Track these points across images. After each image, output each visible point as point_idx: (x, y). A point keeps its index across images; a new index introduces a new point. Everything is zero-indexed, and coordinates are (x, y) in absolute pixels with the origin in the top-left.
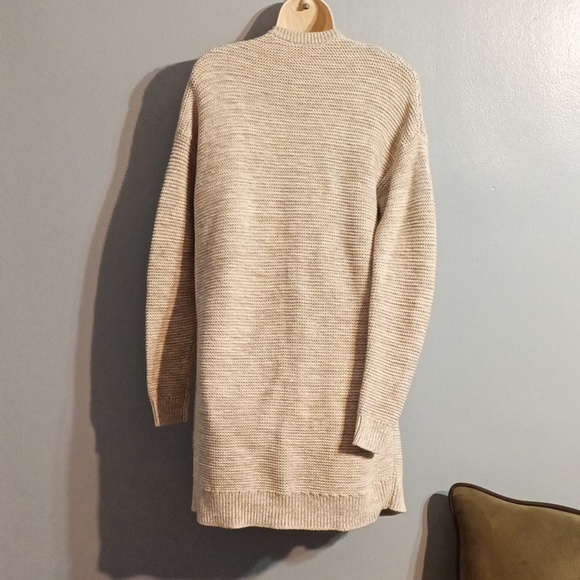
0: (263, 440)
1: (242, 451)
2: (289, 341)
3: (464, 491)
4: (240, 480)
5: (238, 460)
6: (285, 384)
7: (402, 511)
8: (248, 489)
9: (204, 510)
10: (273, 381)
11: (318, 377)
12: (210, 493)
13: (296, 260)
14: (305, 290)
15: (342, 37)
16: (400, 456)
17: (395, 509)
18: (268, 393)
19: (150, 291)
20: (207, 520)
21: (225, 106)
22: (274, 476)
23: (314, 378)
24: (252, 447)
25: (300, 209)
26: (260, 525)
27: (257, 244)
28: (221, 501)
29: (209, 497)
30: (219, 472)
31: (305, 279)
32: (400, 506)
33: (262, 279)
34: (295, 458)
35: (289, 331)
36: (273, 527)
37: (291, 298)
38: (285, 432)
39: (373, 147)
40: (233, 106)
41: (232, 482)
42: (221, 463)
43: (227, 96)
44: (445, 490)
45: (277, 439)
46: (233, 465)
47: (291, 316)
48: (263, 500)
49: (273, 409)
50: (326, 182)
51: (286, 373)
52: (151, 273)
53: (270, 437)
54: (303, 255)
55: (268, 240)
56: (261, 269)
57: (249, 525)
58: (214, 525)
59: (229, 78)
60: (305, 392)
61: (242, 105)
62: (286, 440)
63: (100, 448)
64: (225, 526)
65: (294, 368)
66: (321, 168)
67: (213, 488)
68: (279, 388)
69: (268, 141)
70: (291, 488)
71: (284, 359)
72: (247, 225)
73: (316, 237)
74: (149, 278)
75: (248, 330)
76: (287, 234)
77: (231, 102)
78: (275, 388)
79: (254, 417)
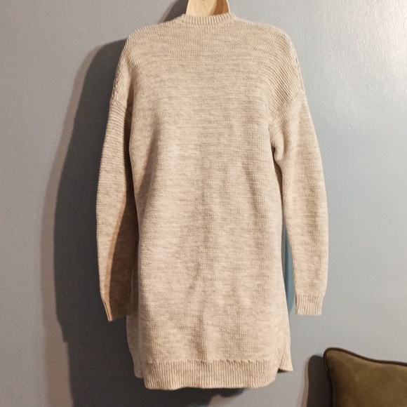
0: (189, 322)
1: (175, 331)
2: (206, 247)
3: (334, 354)
4: (174, 353)
5: (172, 338)
6: (204, 280)
7: (289, 370)
8: (180, 360)
9: (149, 378)
10: (195, 278)
11: (229, 273)
12: (152, 364)
13: (210, 187)
14: (217, 209)
15: (236, 18)
16: (288, 329)
17: (284, 369)
18: (192, 287)
19: (99, 221)
20: (151, 385)
21: (153, 80)
22: (199, 348)
23: (226, 274)
24: (182, 328)
25: (212, 149)
26: (191, 386)
27: (180, 177)
28: (161, 370)
29: (151, 367)
30: (158, 347)
32: (288, 367)
33: (184, 203)
35: (206, 239)
36: (200, 386)
37: (207, 215)
38: (206, 316)
39: (264, 97)
40: (159, 79)
41: (167, 355)
42: (160, 341)
43: (153, 73)
44: (321, 352)
45: (201, 321)
46: (168, 342)
47: (207, 229)
48: (192, 367)
49: (197, 298)
50: (231, 127)
51: (205, 272)
52: (99, 207)
53: (195, 320)
54: (215, 183)
55: (188, 174)
56: (183, 196)
57: (183, 386)
58: (157, 388)
59: (154, 59)
60: (219, 285)
61: (165, 77)
62: (207, 320)
63: (66, 337)
64: (165, 388)
65: (211, 268)
66: (227, 117)
67: (154, 360)
68: (200, 283)
69: (186, 100)
70: (213, 356)
71: (203, 261)
72: (172, 163)
73: (224, 169)
74: (98, 212)
75: (175, 241)
76: (203, 168)
77: (157, 76)
78: (197, 283)
79: (181, 306)
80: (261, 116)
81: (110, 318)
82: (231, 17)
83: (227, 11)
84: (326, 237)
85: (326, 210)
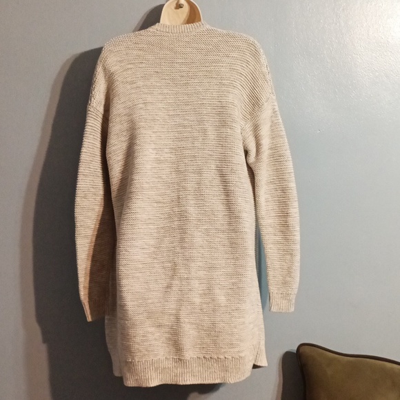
0: (167, 320)
1: (152, 329)
2: (183, 248)
3: (307, 349)
4: (152, 351)
5: (150, 337)
6: (181, 279)
7: (263, 365)
8: (158, 357)
9: (128, 375)
10: (172, 277)
11: (205, 273)
12: (131, 362)
13: (185, 189)
14: (192, 210)
15: (208, 27)
16: (263, 326)
17: (258, 365)
18: (169, 287)
19: (78, 224)
20: (130, 382)
21: (129, 87)
22: (176, 346)
23: (202, 273)
24: (160, 326)
25: (187, 152)
26: (169, 383)
27: (157, 180)
28: (139, 367)
29: (129, 365)
30: (137, 346)
31: (192, 202)
32: (263, 362)
33: (160, 205)
34: (191, 332)
35: (182, 240)
36: (178, 383)
37: (183, 216)
38: (183, 314)
39: (236, 102)
40: (134, 85)
41: (146, 353)
42: (138, 339)
43: (129, 79)
44: (294, 348)
45: (178, 319)
46: (147, 340)
47: (183, 230)
48: (170, 364)
49: (173, 297)
50: (205, 131)
51: (182, 271)
52: (78, 211)
53: (172, 318)
54: (191, 186)
55: (164, 177)
56: (160, 198)
57: (161, 383)
58: (136, 385)
59: (130, 66)
60: (195, 284)
61: (140, 83)
62: (185, 319)
64: (144, 385)
65: (187, 267)
66: (201, 122)
67: (133, 358)
68: (177, 282)
69: (160, 105)
70: (190, 353)
71: (179, 261)
72: (149, 167)
73: (199, 172)
74: (76, 215)
75: (152, 242)
76: (178, 171)
77: (132, 83)
78: (174, 282)
79: (159, 305)
80: (234, 121)
81: (89, 319)
82: (204, 25)
83: (200, 20)
84: (297, 237)
85: (297, 210)
